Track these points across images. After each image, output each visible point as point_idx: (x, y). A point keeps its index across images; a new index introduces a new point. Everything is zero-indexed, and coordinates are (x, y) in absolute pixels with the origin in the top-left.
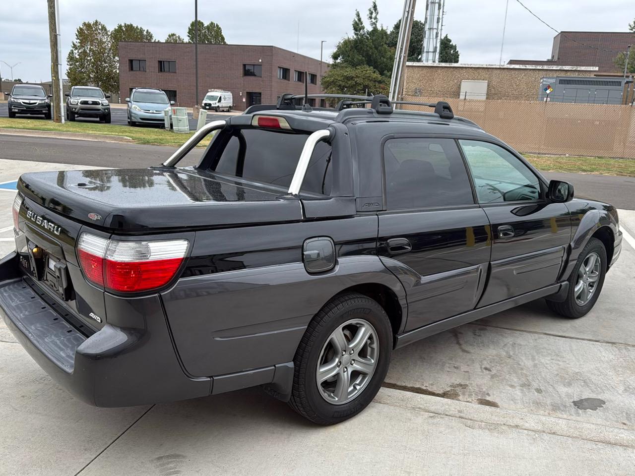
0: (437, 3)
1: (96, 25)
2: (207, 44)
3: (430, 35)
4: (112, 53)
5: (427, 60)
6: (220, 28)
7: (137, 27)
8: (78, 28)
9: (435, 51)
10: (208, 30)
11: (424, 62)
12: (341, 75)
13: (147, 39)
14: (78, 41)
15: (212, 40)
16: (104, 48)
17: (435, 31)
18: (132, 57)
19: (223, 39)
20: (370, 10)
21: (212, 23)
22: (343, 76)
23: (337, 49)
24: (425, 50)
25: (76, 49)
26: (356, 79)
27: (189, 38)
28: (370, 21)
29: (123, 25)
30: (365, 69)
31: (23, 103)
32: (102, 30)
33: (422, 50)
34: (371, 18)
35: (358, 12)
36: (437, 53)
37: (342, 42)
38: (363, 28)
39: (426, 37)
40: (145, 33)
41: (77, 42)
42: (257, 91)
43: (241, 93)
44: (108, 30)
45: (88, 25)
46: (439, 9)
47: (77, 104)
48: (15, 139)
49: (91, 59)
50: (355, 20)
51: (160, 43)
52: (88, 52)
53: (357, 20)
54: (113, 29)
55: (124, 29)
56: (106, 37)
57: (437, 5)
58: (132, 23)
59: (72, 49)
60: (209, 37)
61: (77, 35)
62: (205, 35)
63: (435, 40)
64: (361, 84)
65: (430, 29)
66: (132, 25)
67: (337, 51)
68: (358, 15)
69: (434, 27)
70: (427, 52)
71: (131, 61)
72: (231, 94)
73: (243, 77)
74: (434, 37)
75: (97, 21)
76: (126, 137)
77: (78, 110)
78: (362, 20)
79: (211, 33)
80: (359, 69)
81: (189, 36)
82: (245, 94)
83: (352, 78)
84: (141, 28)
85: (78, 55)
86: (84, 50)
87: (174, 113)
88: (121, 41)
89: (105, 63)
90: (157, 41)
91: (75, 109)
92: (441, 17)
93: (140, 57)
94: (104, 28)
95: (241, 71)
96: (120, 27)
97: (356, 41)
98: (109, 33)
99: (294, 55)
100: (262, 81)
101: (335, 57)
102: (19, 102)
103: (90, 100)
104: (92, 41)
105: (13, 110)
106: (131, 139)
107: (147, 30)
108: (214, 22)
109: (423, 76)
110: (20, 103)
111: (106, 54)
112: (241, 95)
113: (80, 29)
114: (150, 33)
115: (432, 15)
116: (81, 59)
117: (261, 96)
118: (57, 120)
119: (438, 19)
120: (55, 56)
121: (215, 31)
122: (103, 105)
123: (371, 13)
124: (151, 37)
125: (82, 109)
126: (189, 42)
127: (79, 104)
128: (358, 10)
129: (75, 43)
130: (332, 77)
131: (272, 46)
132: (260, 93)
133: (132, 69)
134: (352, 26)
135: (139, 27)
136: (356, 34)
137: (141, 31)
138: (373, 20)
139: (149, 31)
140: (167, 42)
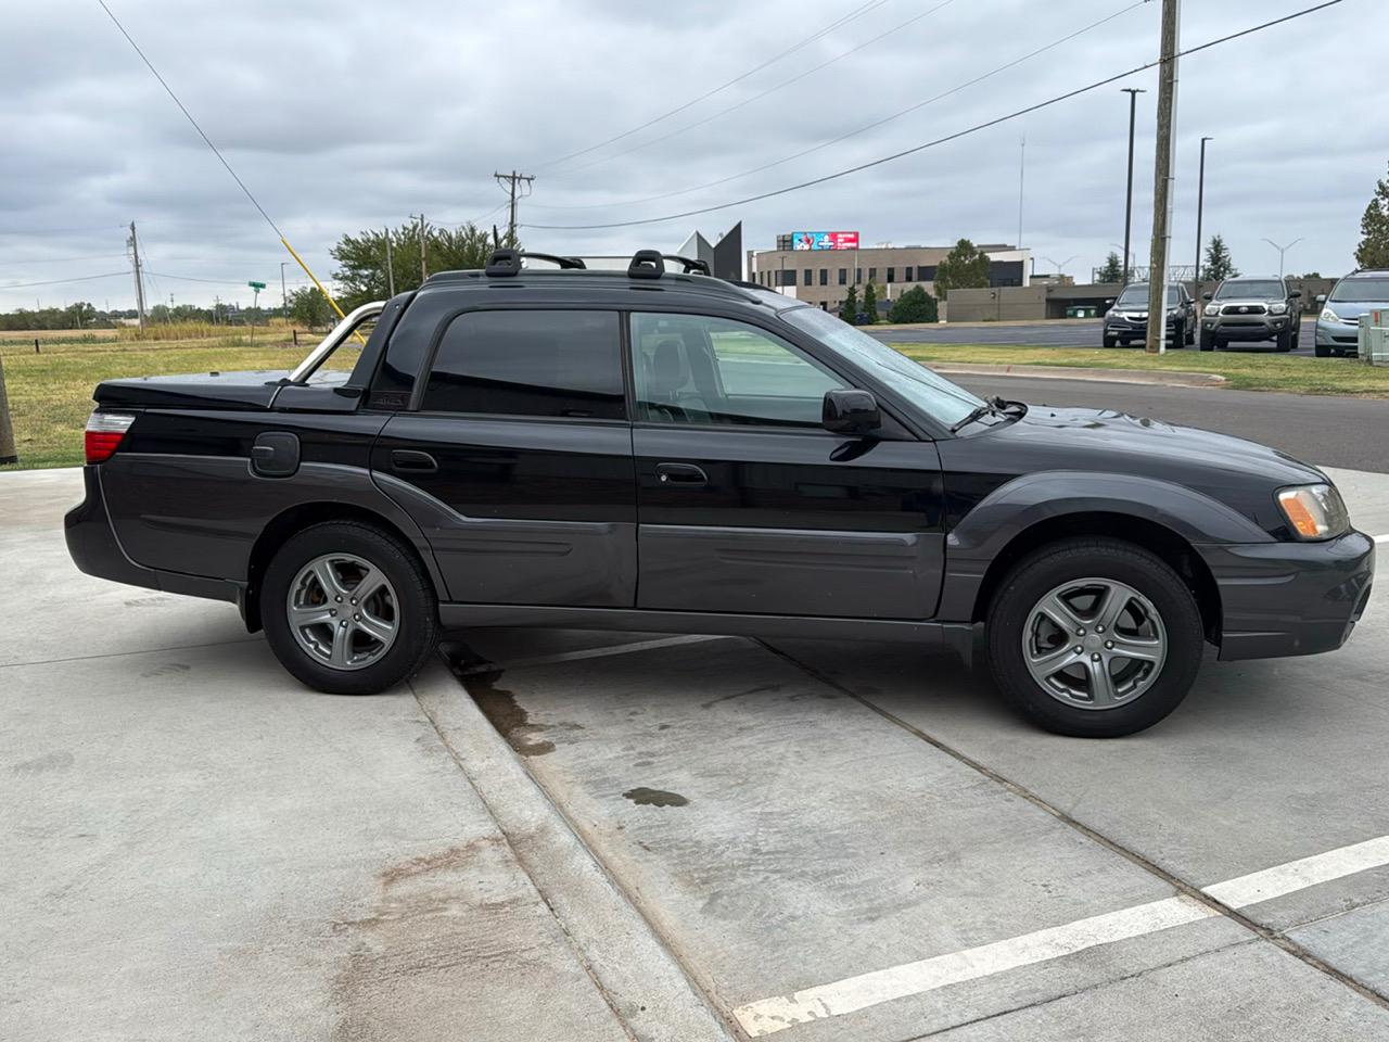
31: (1130, 318)
47: (1217, 314)
48: (1037, 385)
76: (1215, 376)
77: (1217, 327)
87: (1376, 321)
91: (1212, 324)
102: (1121, 316)
103: (1244, 304)
105: (1110, 333)
106: (1223, 378)
110: (1123, 318)
118: (1151, 347)
120: (1160, 222)
122: (1271, 313)
125: (1224, 324)
127: (1220, 314)
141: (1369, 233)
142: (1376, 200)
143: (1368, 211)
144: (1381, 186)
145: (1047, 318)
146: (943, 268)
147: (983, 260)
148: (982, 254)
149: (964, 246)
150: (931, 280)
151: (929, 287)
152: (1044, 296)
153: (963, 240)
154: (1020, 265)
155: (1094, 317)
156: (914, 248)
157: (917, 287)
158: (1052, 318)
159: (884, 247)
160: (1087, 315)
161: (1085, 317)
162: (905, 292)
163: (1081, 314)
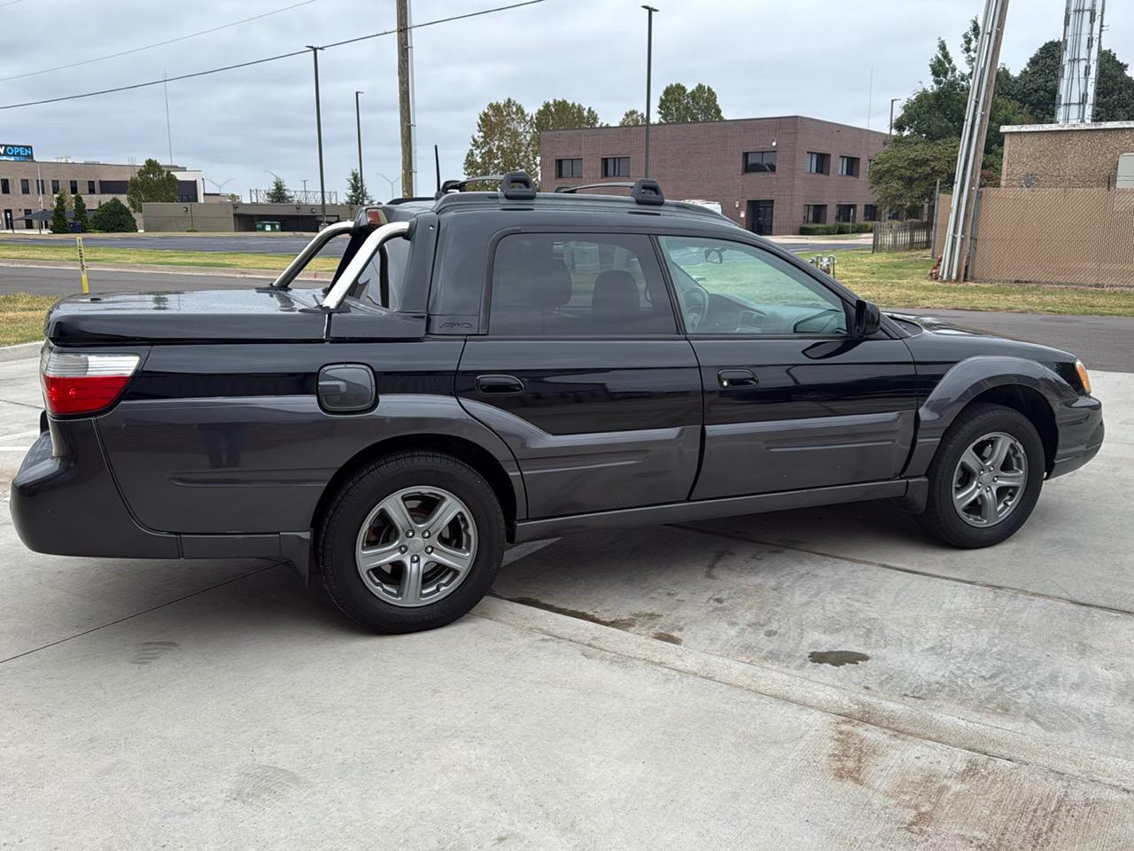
0: (1088, 10)
1: (508, 107)
2: (690, 122)
3: (1072, 72)
4: (532, 151)
5: (1067, 119)
6: (713, 93)
7: (573, 104)
8: (482, 113)
9: (1083, 102)
10: (693, 99)
11: (1061, 123)
12: (905, 158)
13: (588, 123)
14: (482, 134)
15: (700, 116)
16: (520, 144)
17: (1083, 64)
18: (562, 155)
19: (718, 111)
20: (965, 36)
21: (700, 87)
22: (908, 159)
23: (903, 112)
24: (1063, 102)
25: (478, 147)
26: (933, 164)
27: (660, 116)
28: (966, 55)
29: (551, 102)
30: (953, 144)
32: (517, 113)
33: (1057, 101)
34: (968, 50)
35: (943, 42)
36: (1087, 106)
37: (913, 98)
38: (954, 70)
39: (1065, 77)
40: (585, 113)
41: (479, 135)
42: (767, 197)
43: (737, 203)
44: (526, 113)
45: (496, 108)
46: (1092, 20)
49: (499, 163)
50: (937, 57)
51: (611, 127)
52: (495, 151)
53: (940, 56)
54: (536, 111)
55: (553, 110)
56: (522, 125)
57: (1087, 15)
58: (565, 99)
59: (471, 147)
60: (694, 111)
61: (479, 125)
62: (687, 108)
63: (1082, 81)
64: (943, 173)
65: (1073, 61)
66: (565, 102)
67: (902, 117)
68: (943, 47)
69: (1081, 57)
70: (1066, 104)
71: (559, 162)
72: (719, 206)
73: (742, 174)
74: (1082, 75)
75: (509, 100)
78: (951, 55)
79: (698, 104)
80: (940, 145)
81: (660, 113)
82: (745, 205)
83: (925, 162)
84: (580, 106)
85: (481, 157)
86: (489, 148)
88: (548, 130)
89: (521, 167)
90: (604, 125)
92: (1095, 36)
93: (573, 154)
94: (520, 110)
95: (740, 166)
96: (547, 106)
97: (937, 96)
98: (528, 118)
99: (839, 129)
100: (777, 179)
101: (899, 126)
104: (502, 133)
107: (590, 109)
108: (704, 84)
109: (1042, 149)
111: (523, 154)
112: (737, 206)
113: (485, 114)
114: (593, 112)
115: (1078, 35)
116: (484, 163)
117: (773, 207)
119: (1090, 40)
120: (408, 160)
121: (705, 100)
123: (969, 42)
124: (595, 119)
126: (661, 122)
128: (942, 39)
129: (476, 138)
130: (888, 162)
131: (796, 117)
132: (772, 201)
133: (560, 175)
134: (930, 69)
135: (577, 104)
136: (938, 82)
137: (580, 110)
138: (972, 54)
139: (592, 109)
140: (622, 126)
141: (469, 174)
142: (471, 150)
143: (467, 158)
144: (474, 140)
145: (236, 231)
146: (134, 184)
147: (171, 179)
148: (169, 172)
149: (151, 164)
150: (125, 193)
151: (123, 199)
152: (231, 212)
153: (150, 160)
154: (194, 183)
155: (278, 231)
156: (93, 164)
157: (114, 199)
158: (240, 231)
159: (63, 161)
160: (273, 229)
161: (272, 230)
162: (103, 203)
163: (268, 228)
